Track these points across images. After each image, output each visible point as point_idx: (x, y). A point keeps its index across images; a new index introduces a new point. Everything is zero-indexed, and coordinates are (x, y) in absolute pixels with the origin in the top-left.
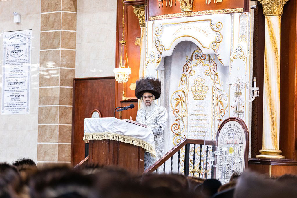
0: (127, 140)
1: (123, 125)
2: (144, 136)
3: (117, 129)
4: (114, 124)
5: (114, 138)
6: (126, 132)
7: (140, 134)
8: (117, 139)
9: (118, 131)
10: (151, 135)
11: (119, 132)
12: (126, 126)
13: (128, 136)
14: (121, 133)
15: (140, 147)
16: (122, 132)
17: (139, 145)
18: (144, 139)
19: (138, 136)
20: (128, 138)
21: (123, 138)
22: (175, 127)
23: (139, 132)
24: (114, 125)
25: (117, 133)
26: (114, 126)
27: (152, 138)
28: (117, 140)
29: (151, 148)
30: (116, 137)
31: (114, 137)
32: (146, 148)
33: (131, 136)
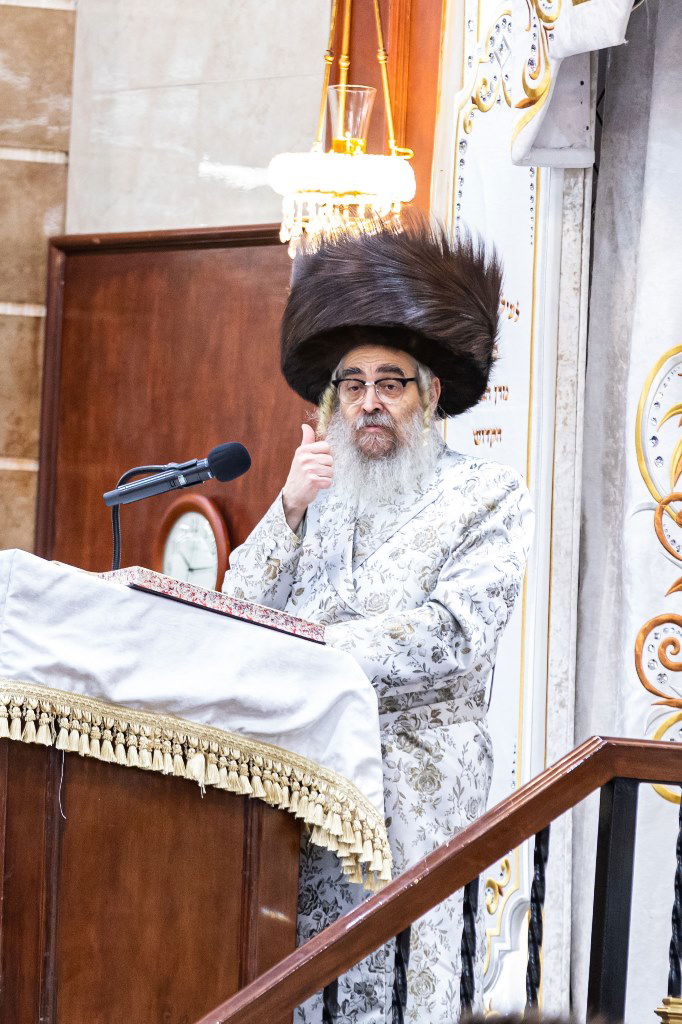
0: (132, 739)
1: (93, 616)
2: (290, 710)
3: (42, 650)
4: (19, 606)
5: (17, 723)
6: (120, 674)
7: (250, 690)
8: (44, 728)
9: (47, 661)
10: (355, 704)
11: (59, 669)
12: (132, 628)
13: (147, 706)
14: (80, 687)
15: (259, 801)
16: (87, 677)
17: (244, 787)
18: (288, 735)
19: (232, 707)
20: (147, 726)
21: (102, 727)
22: (664, 646)
23: (242, 674)
24: (17, 614)
25: (40, 678)
26: (16, 624)
27: (358, 733)
28: (44, 738)
29: (347, 815)
30: (30, 715)
31: (16, 712)
32: (308, 812)
33: (166, 706)
